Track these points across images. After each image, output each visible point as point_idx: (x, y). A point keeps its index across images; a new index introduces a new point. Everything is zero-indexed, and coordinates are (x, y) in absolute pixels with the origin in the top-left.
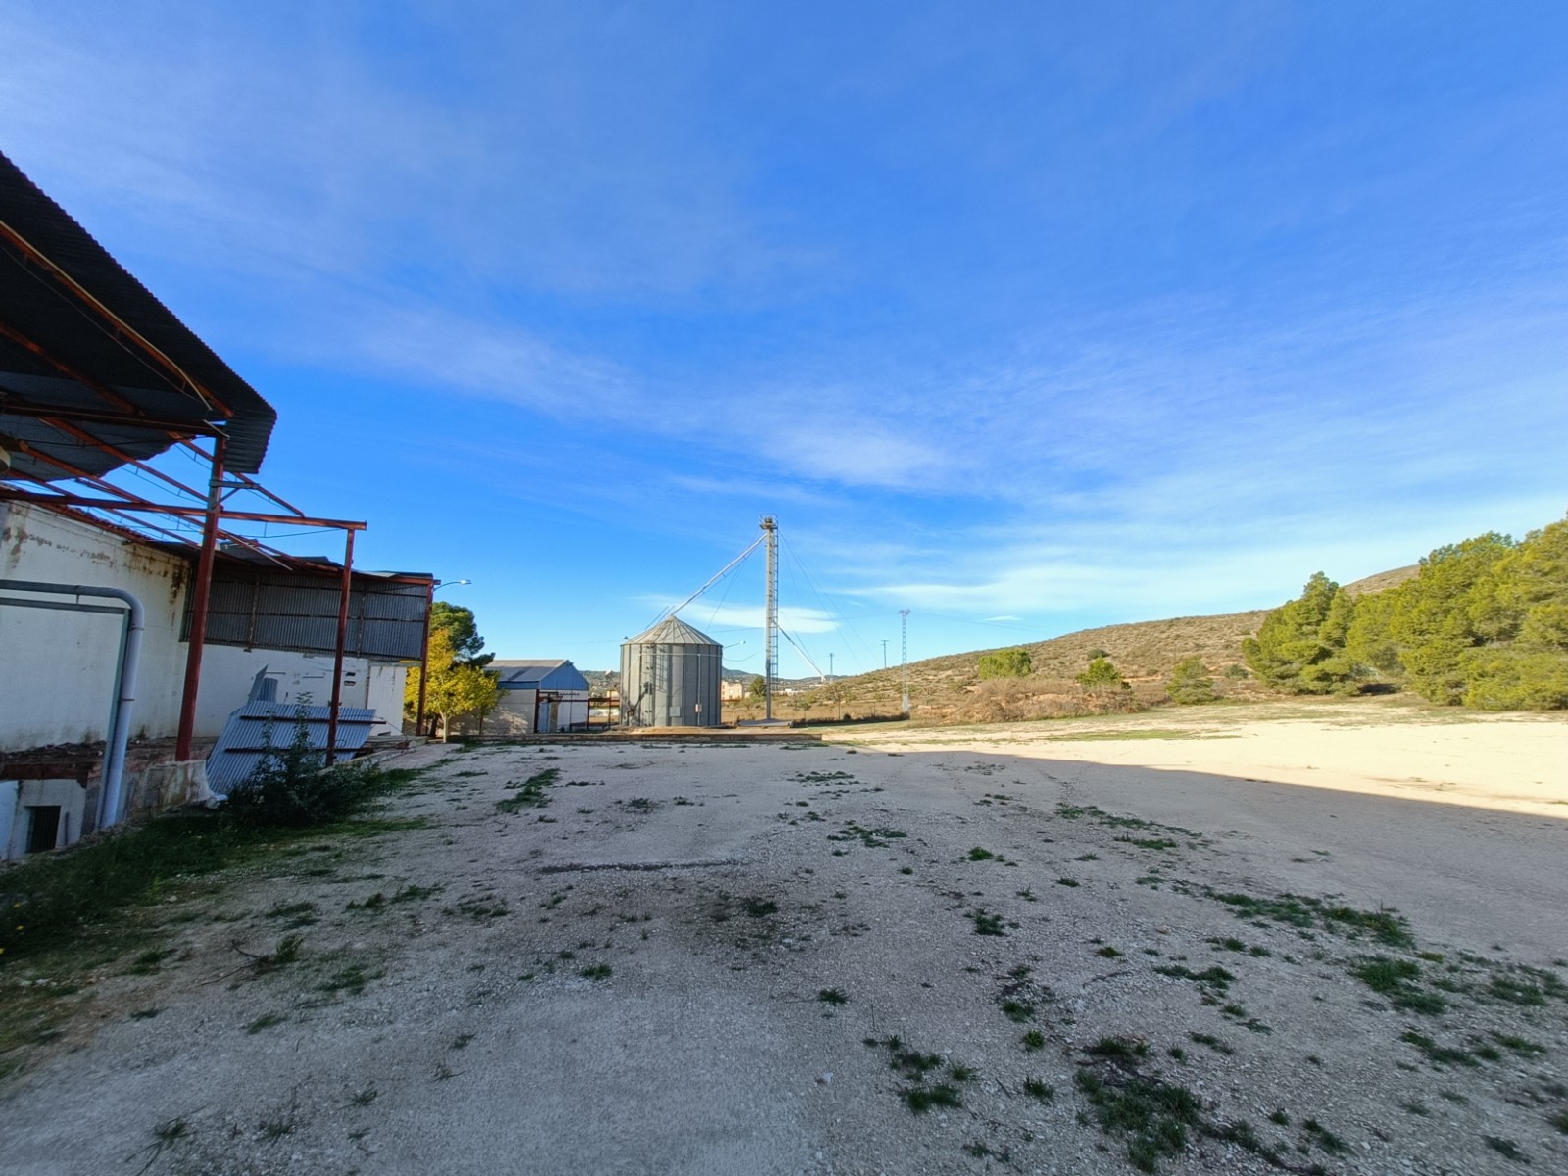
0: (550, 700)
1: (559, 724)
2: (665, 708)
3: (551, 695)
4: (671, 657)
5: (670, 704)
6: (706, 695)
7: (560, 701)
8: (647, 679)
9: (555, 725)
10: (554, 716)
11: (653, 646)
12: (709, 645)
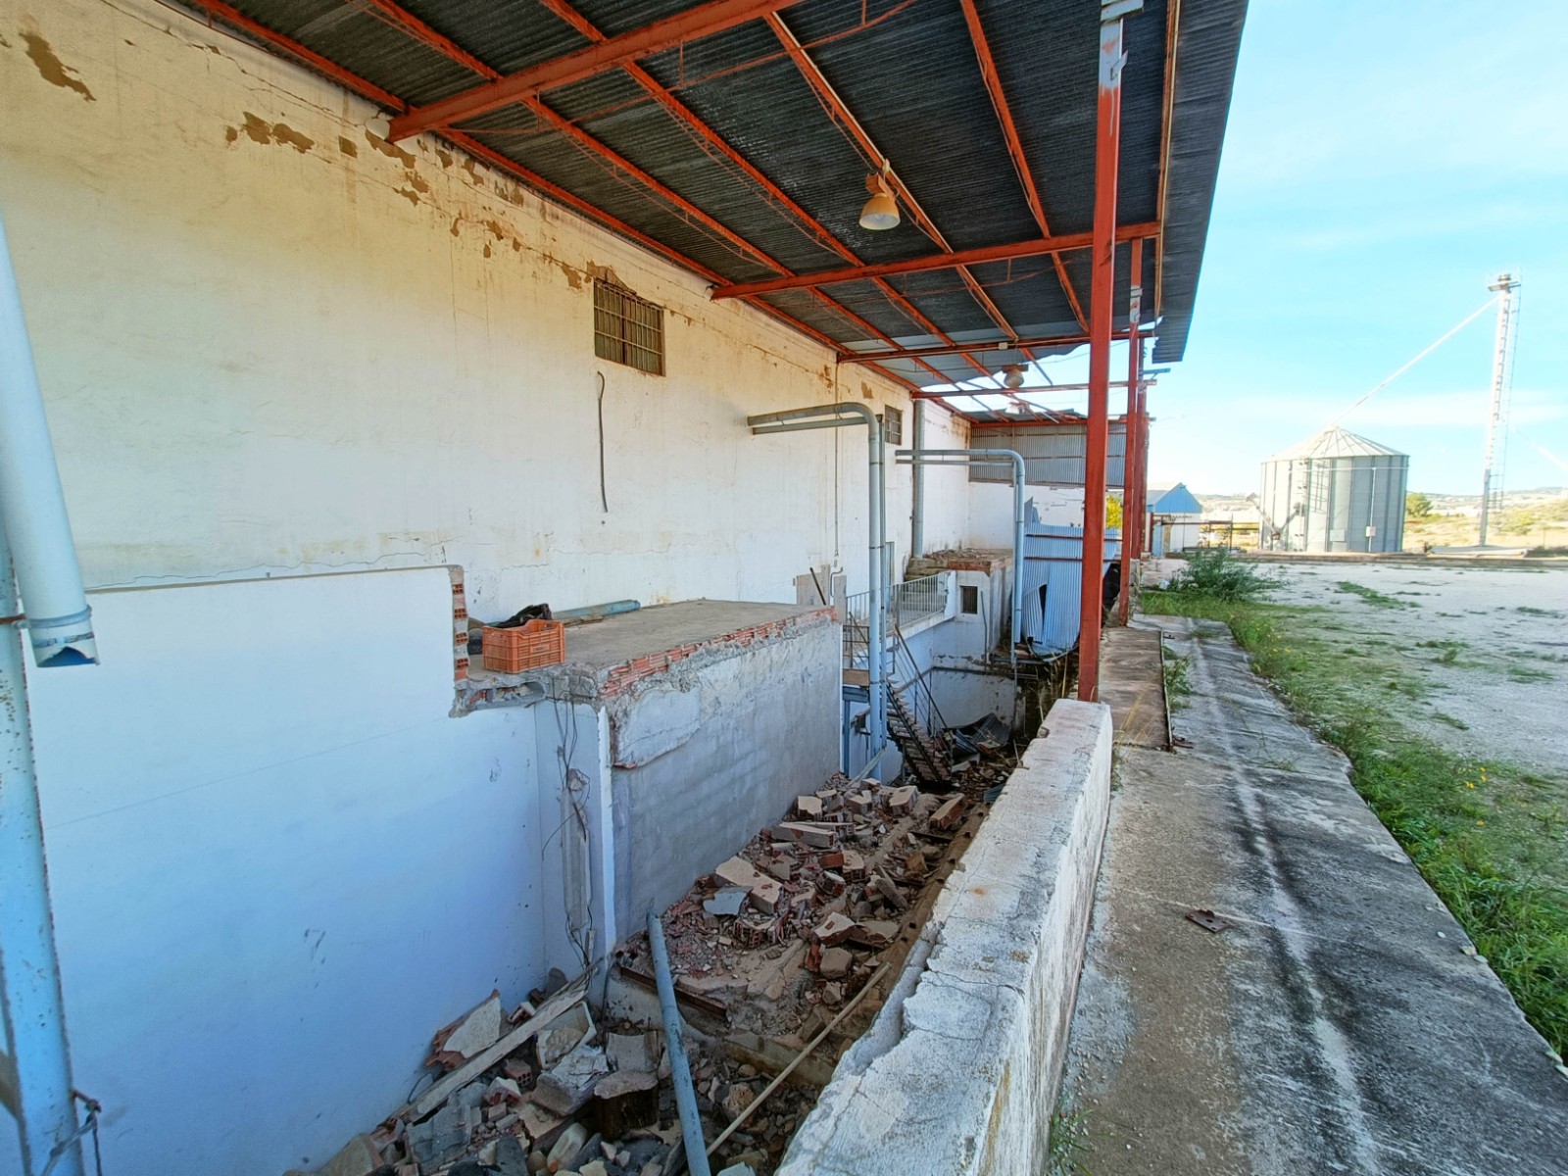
0: (1163, 523)
1: (1172, 547)
2: (1324, 532)
3: (1164, 519)
4: (1332, 474)
5: (1329, 527)
6: (1382, 515)
7: (1173, 524)
8: (1298, 498)
9: (1168, 548)
10: (1168, 540)
11: (1309, 462)
12: (1391, 456)
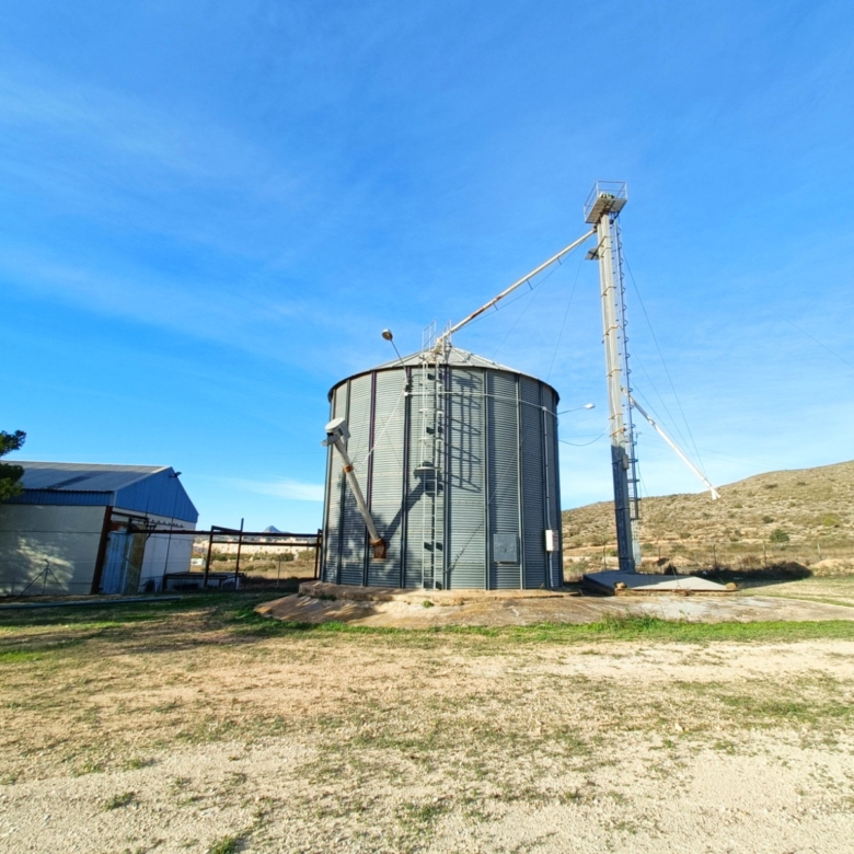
0: (131, 529)
1: (145, 573)
2: (482, 538)
3: (134, 522)
7: (151, 532)
8: (423, 453)
9: (137, 577)
10: (137, 561)
11: (443, 372)
